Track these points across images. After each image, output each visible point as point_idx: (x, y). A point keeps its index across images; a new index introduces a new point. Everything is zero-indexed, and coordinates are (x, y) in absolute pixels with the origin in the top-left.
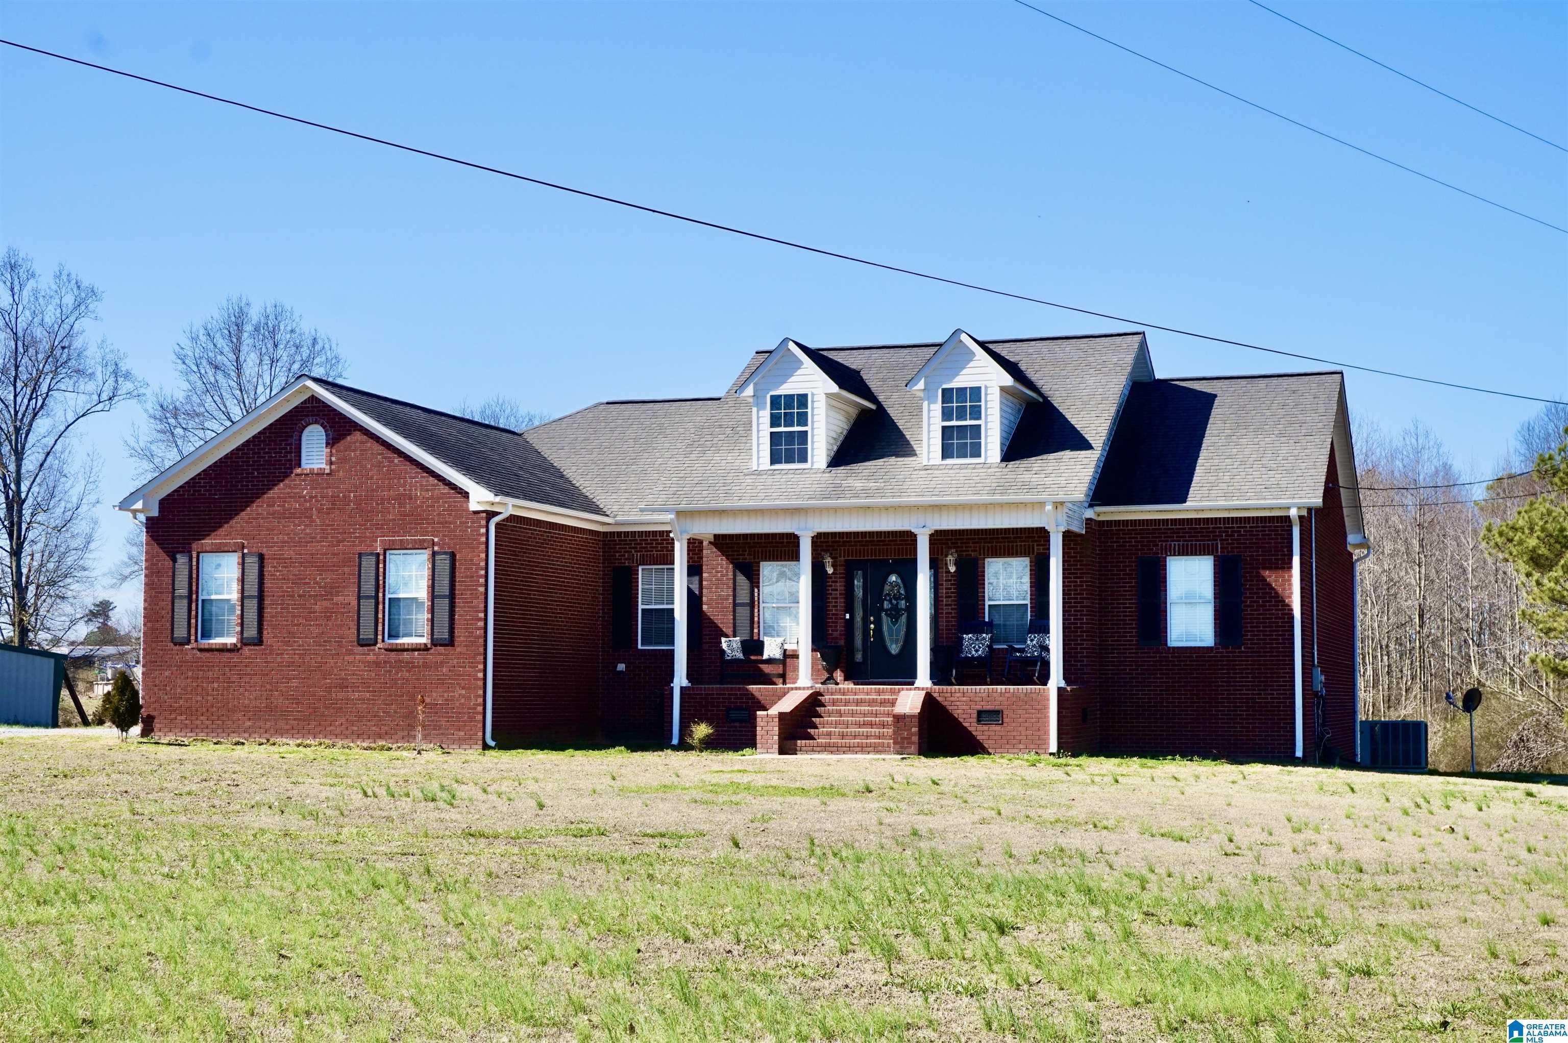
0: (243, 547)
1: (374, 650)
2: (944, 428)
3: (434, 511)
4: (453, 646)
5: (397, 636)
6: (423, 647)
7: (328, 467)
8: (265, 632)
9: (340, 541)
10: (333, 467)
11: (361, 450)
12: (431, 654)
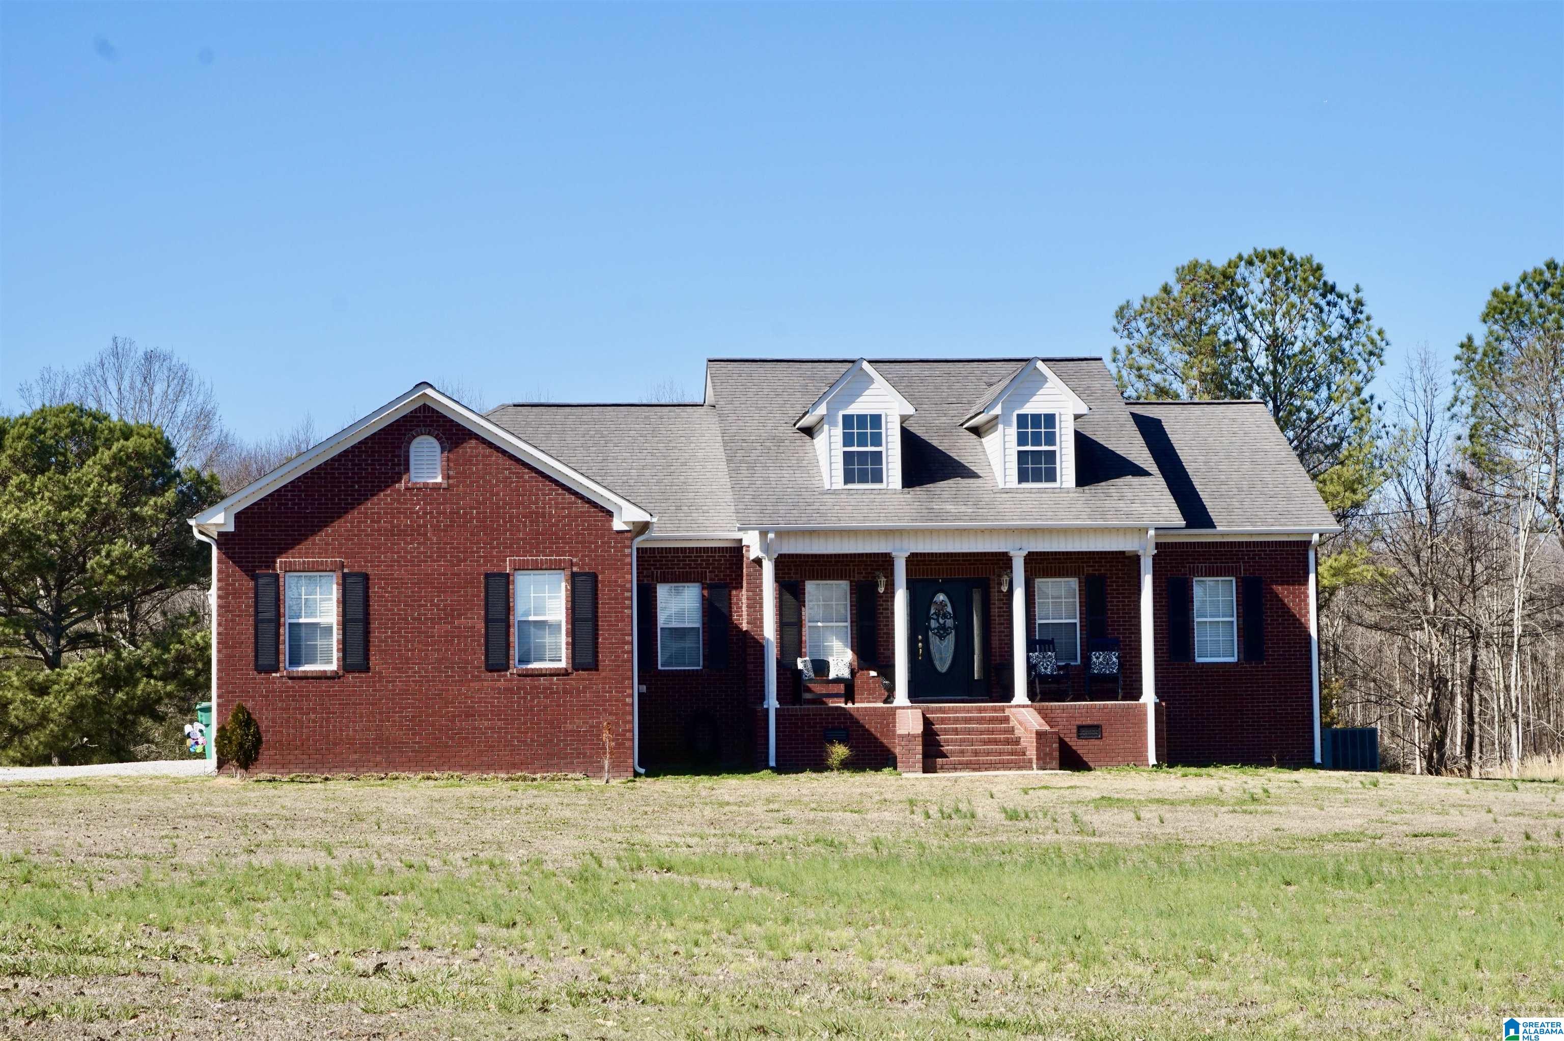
0: (343, 566)
1: (506, 676)
2: (1019, 452)
3: (572, 530)
4: (597, 670)
5: (528, 662)
6: (563, 672)
7: (445, 482)
8: (372, 658)
9: (460, 561)
10: (451, 481)
11: (484, 465)
12: (572, 679)
